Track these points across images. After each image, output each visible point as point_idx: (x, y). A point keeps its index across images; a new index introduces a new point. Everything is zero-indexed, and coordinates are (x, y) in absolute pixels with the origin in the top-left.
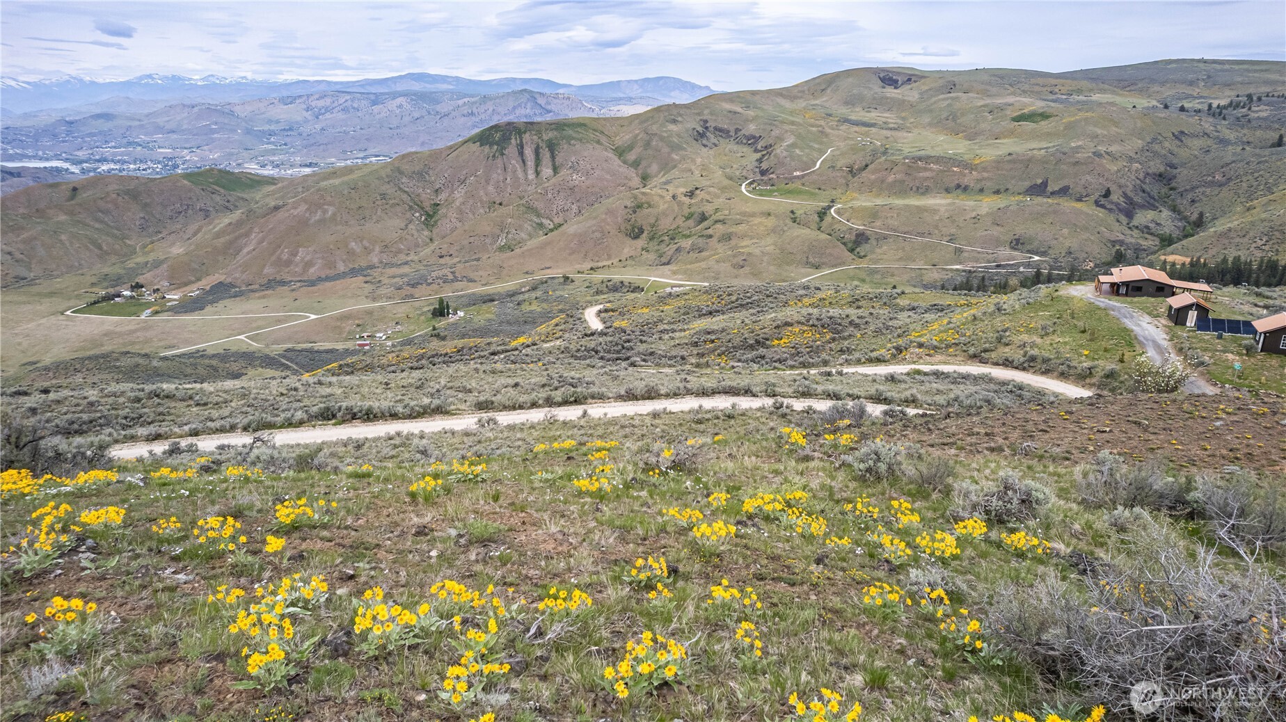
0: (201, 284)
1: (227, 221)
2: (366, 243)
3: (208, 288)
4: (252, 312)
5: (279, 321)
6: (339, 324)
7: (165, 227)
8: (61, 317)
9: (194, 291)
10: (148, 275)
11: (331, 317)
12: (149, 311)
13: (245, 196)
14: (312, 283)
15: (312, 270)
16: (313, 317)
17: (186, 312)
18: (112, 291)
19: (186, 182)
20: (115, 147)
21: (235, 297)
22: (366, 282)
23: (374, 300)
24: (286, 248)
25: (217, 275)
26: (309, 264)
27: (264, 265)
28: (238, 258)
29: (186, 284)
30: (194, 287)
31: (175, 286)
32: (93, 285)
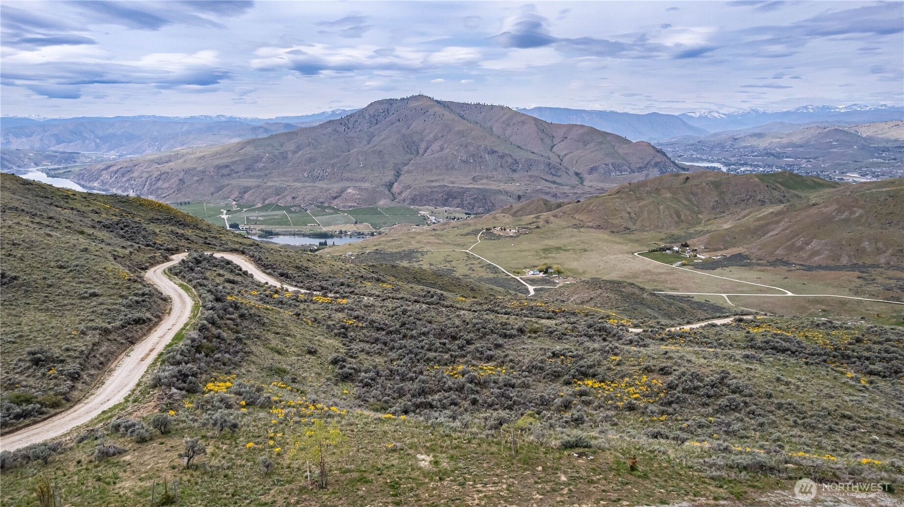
0: (724, 252)
1: (771, 210)
2: (880, 245)
3: (728, 256)
4: (746, 279)
5: (761, 291)
6: (807, 305)
7: (729, 209)
8: (631, 256)
9: (717, 256)
10: (695, 240)
11: (804, 298)
12: (679, 263)
13: (800, 194)
14: (810, 268)
15: (816, 259)
16: (790, 294)
17: (702, 269)
18: (668, 245)
19: (756, 179)
20: (756, 156)
21: (742, 266)
22: (859, 278)
23: (857, 293)
24: (803, 237)
25: (740, 248)
26: (815, 253)
27: (778, 248)
28: (763, 238)
29: (715, 250)
30: (719, 253)
31: (707, 249)
32: (662, 239)
